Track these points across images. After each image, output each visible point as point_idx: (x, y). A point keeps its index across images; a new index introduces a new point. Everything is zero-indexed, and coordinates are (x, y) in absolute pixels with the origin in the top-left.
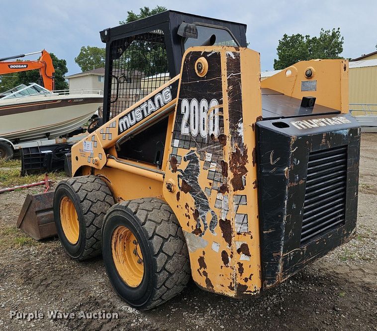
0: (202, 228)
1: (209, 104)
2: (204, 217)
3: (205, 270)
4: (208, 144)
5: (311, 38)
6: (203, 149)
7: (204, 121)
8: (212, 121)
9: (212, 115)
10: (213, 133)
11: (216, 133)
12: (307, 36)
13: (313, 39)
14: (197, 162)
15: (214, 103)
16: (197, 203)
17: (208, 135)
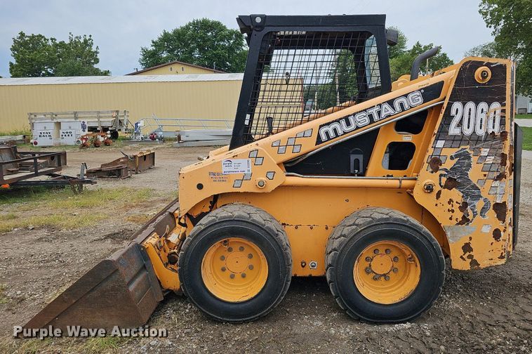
0: (470, 217)
1: (489, 106)
2: (474, 206)
3: (471, 253)
4: (485, 141)
5: (57, 42)
6: (477, 146)
7: (481, 121)
8: (491, 121)
9: (492, 115)
10: (493, 130)
11: (497, 130)
12: (52, 39)
13: (61, 43)
14: (469, 158)
15: (496, 106)
16: (466, 195)
17: (487, 132)
